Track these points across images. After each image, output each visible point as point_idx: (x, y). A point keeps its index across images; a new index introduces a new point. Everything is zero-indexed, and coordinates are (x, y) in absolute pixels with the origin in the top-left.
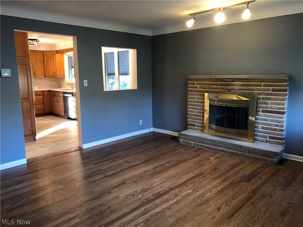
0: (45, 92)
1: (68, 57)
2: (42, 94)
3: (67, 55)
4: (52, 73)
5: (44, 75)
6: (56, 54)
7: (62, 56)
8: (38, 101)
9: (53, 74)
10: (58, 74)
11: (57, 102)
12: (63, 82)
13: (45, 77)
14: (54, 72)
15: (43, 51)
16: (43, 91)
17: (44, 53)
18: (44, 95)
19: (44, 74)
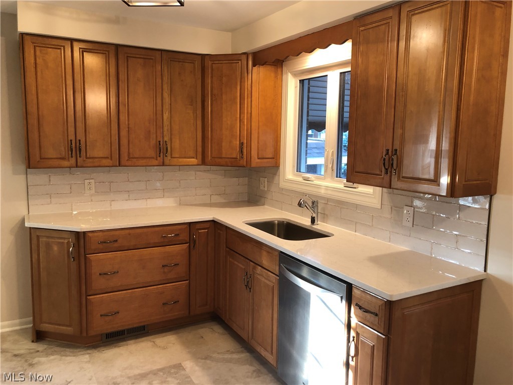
0: (198, 226)
1: (302, 82)
2: (184, 236)
3: (295, 75)
4: (230, 149)
5: (200, 156)
6: (255, 69)
7: (276, 77)
8: (166, 269)
9: (235, 154)
10: (254, 153)
11: (248, 286)
12: (270, 182)
13: (204, 162)
14: (242, 144)
15: (203, 56)
16: (190, 224)
17: (208, 63)
18: (192, 243)
19: (200, 149)
